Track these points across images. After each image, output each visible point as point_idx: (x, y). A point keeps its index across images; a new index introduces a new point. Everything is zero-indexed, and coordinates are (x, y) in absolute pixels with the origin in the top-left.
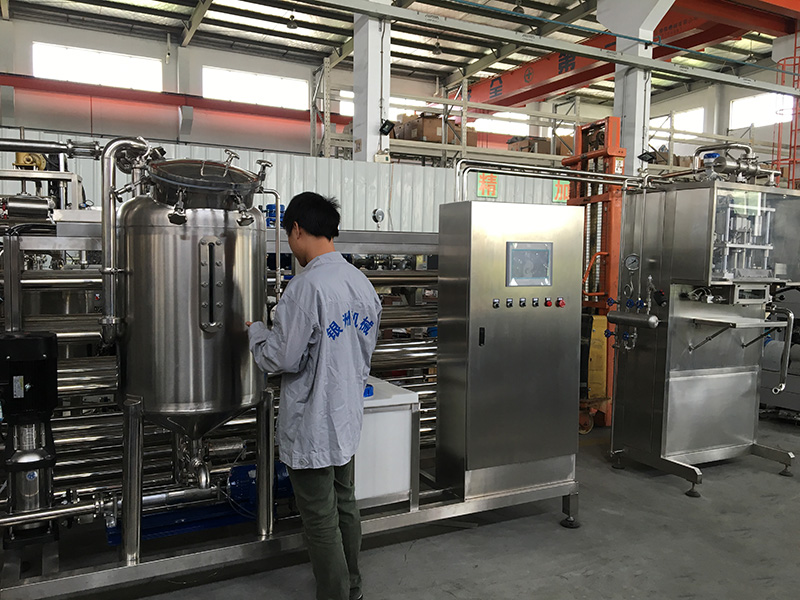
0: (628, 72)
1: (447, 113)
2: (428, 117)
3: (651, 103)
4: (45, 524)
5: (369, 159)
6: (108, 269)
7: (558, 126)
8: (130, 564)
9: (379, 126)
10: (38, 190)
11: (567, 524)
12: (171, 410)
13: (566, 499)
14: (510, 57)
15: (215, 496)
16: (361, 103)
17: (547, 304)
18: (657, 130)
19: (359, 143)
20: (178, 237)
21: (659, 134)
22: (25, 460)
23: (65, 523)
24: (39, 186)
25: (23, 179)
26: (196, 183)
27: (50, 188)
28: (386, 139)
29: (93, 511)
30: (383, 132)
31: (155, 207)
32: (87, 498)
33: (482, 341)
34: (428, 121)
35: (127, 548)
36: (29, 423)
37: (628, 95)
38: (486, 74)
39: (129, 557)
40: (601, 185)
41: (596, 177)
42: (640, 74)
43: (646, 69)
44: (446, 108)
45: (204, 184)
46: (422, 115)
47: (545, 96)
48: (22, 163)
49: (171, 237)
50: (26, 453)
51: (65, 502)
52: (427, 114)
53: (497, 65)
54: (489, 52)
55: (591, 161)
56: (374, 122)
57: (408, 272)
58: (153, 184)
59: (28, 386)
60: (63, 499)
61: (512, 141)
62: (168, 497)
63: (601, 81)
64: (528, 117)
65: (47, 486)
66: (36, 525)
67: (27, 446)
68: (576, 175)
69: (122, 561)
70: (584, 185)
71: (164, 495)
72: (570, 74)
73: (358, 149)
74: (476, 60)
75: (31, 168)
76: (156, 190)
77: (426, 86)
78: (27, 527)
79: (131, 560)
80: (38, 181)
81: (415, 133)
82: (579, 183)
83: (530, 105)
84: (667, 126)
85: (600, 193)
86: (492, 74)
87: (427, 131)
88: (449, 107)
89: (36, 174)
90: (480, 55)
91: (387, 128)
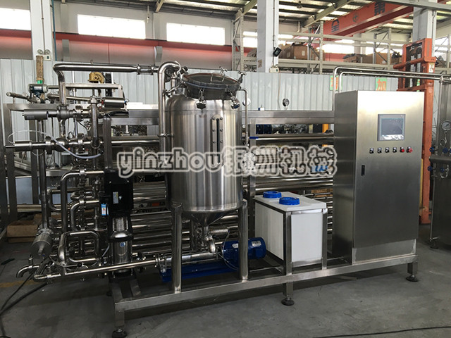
0: (422, 12)
1: (310, 41)
2: (297, 45)
3: (437, 28)
4: (129, 270)
5: (267, 71)
6: (162, 134)
7: (378, 46)
8: (176, 293)
9: (272, 51)
10: (99, 94)
11: (411, 279)
12: (194, 210)
13: (410, 265)
14: (343, 7)
15: (216, 257)
16: (262, 39)
17: (401, 151)
18: (439, 46)
19: (260, 62)
20: (197, 116)
21: (440, 49)
22: (118, 236)
23: (139, 270)
24: (100, 92)
25: (93, 88)
26: (207, 85)
27: (106, 92)
28: (277, 59)
29: (155, 263)
30: (275, 55)
31: (186, 100)
32: (150, 257)
33: (363, 173)
34: (297, 47)
35: (175, 284)
36: (119, 217)
37: (422, 26)
38: (329, 19)
39: (176, 289)
40: (419, 80)
41: (416, 75)
42: (430, 13)
43: (434, 9)
44: (310, 39)
45: (212, 86)
46: (293, 44)
47: (364, 30)
48: (92, 79)
49: (193, 116)
50: (118, 233)
51: (138, 259)
52: (296, 43)
53: (335, 13)
54: (330, 5)
55: (412, 66)
56: (269, 49)
57: (303, 134)
58: (185, 87)
59: (120, 198)
60: (137, 257)
61: (346, 57)
62: (191, 257)
63: (399, 19)
64: (353, 42)
65: (130, 250)
66: (124, 271)
67: (119, 229)
68: (402, 74)
69: (172, 290)
70: (408, 80)
71: (189, 256)
72: (379, 16)
73: (260, 65)
74: (322, 10)
75: (97, 82)
76: (187, 90)
77: (292, 27)
78: (120, 271)
79: (177, 290)
80: (99, 89)
81: (289, 55)
82: (404, 79)
83: (355, 35)
84: (446, 43)
85: (418, 85)
86: (333, 18)
87: (296, 53)
88: (312, 39)
89: (99, 85)
90: (324, 7)
91: (277, 52)
